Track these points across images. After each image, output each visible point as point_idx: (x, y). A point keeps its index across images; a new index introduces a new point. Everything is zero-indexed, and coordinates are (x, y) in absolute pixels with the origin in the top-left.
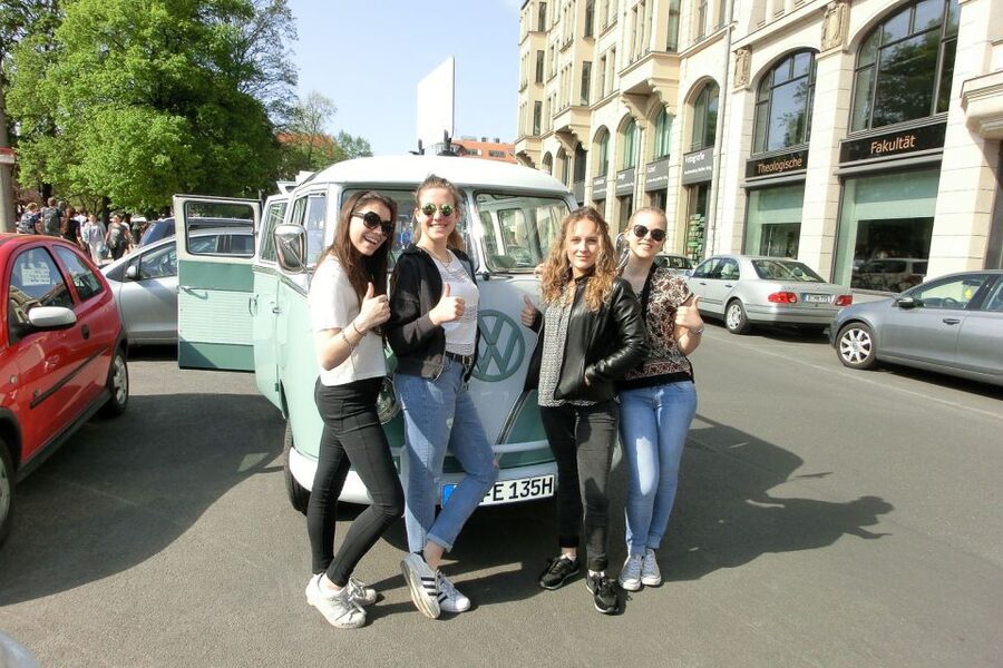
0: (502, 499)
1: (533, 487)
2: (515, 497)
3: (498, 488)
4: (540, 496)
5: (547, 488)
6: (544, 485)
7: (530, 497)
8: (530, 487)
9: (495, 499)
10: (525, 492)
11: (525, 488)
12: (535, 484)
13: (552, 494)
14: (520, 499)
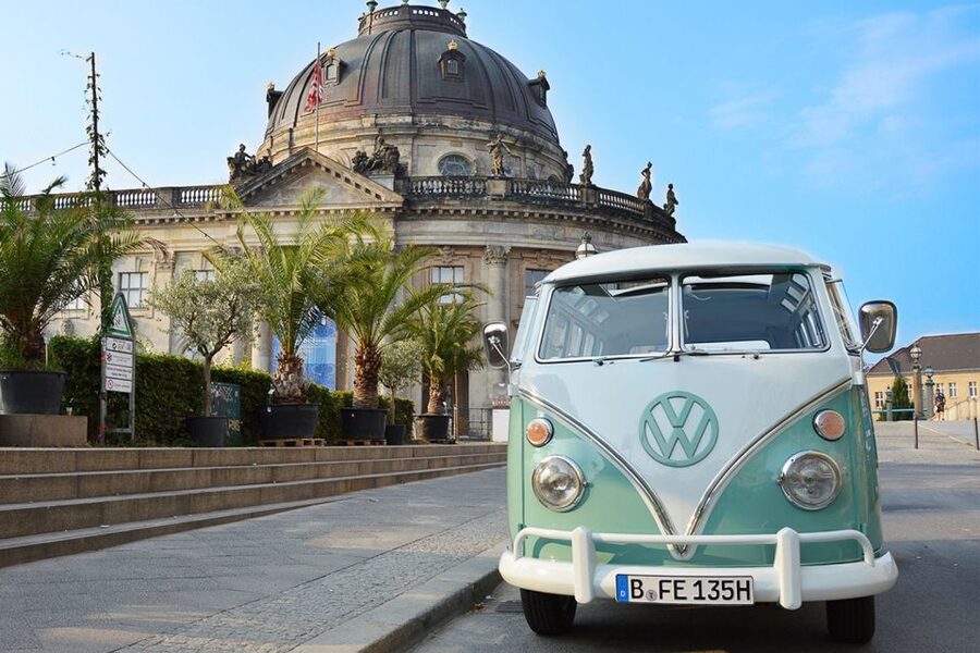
0: (685, 598)
1: (724, 589)
2: (701, 598)
3: (679, 585)
4: (734, 601)
5: (743, 594)
6: (739, 589)
7: (720, 601)
8: (719, 588)
9: (676, 598)
10: (714, 594)
11: (714, 589)
12: (727, 585)
13: (751, 602)
14: (708, 602)
